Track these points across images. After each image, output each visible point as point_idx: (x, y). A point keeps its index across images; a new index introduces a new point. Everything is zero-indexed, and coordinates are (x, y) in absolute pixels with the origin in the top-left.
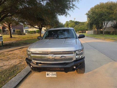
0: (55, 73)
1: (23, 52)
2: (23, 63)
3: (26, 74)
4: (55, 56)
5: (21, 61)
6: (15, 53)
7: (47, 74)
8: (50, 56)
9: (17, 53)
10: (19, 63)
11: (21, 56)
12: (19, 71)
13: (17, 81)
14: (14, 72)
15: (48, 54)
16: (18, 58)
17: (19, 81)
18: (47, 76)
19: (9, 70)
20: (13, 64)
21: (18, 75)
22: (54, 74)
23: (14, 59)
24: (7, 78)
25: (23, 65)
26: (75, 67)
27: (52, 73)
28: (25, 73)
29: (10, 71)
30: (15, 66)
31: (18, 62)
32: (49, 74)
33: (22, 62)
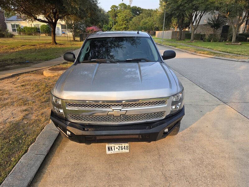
0: (127, 145)
1: (23, 86)
2: (33, 117)
3: (49, 144)
4: (127, 111)
5: (26, 113)
6: (4, 90)
7: (109, 149)
8: (115, 110)
9: (6, 88)
10: (24, 118)
11: (20, 97)
12: (30, 138)
13: (34, 165)
14: (17, 140)
15: (109, 106)
16: (15, 104)
17: (39, 163)
18: (108, 152)
19: (5, 138)
20: (9, 120)
21: (31, 150)
22: (123, 147)
23: (5, 105)
24: (7, 159)
25: (36, 121)
26: (166, 130)
27: (120, 146)
28: (47, 143)
29: (7, 140)
30: (16, 126)
31: (21, 116)
32: (113, 148)
33: (30, 115)
